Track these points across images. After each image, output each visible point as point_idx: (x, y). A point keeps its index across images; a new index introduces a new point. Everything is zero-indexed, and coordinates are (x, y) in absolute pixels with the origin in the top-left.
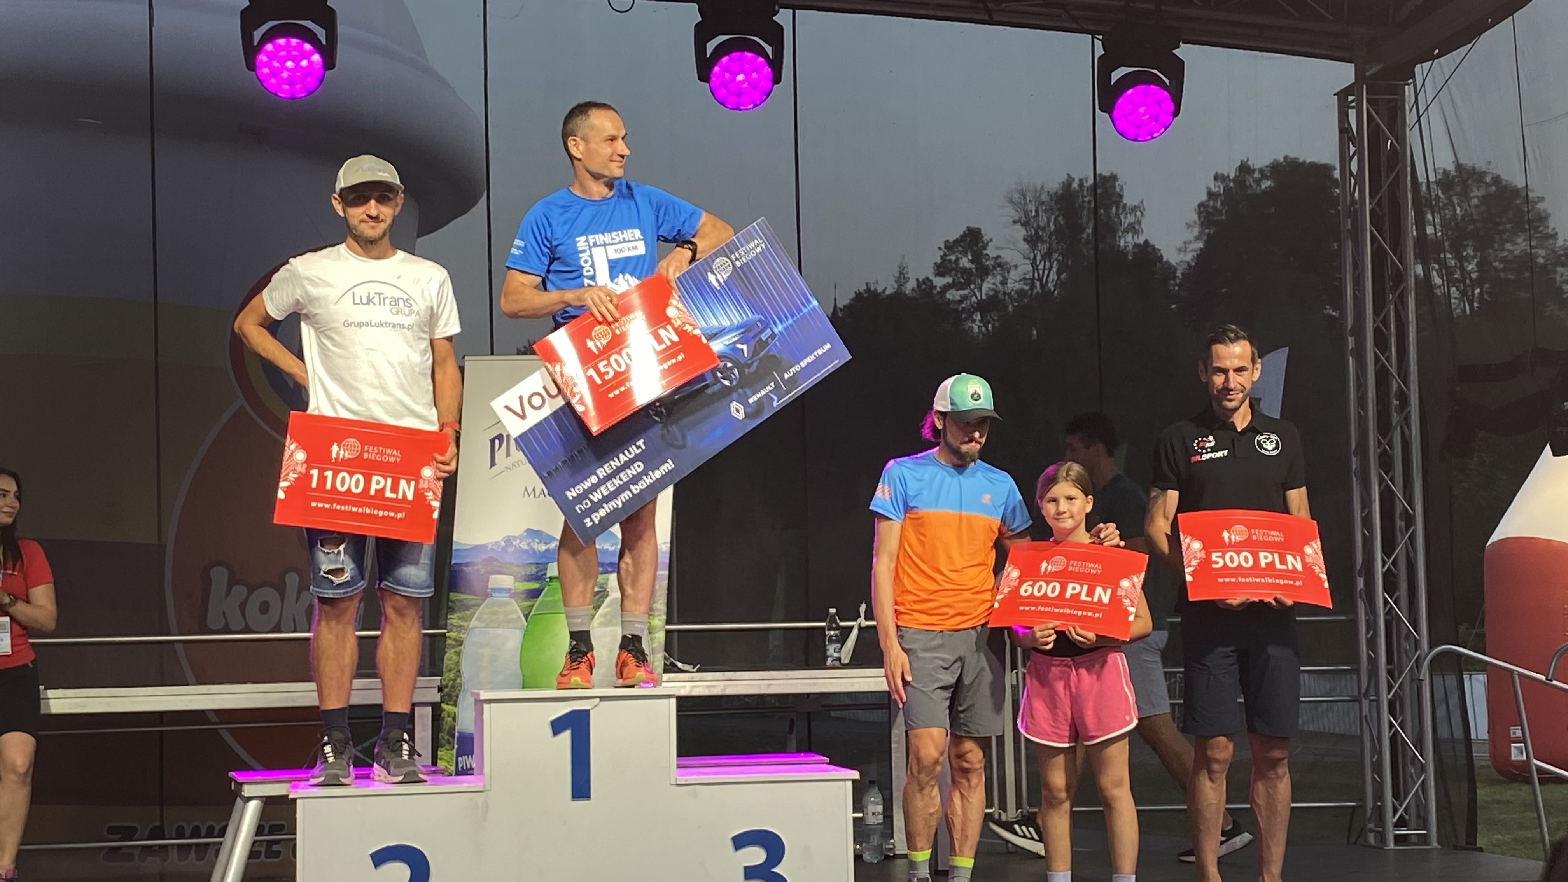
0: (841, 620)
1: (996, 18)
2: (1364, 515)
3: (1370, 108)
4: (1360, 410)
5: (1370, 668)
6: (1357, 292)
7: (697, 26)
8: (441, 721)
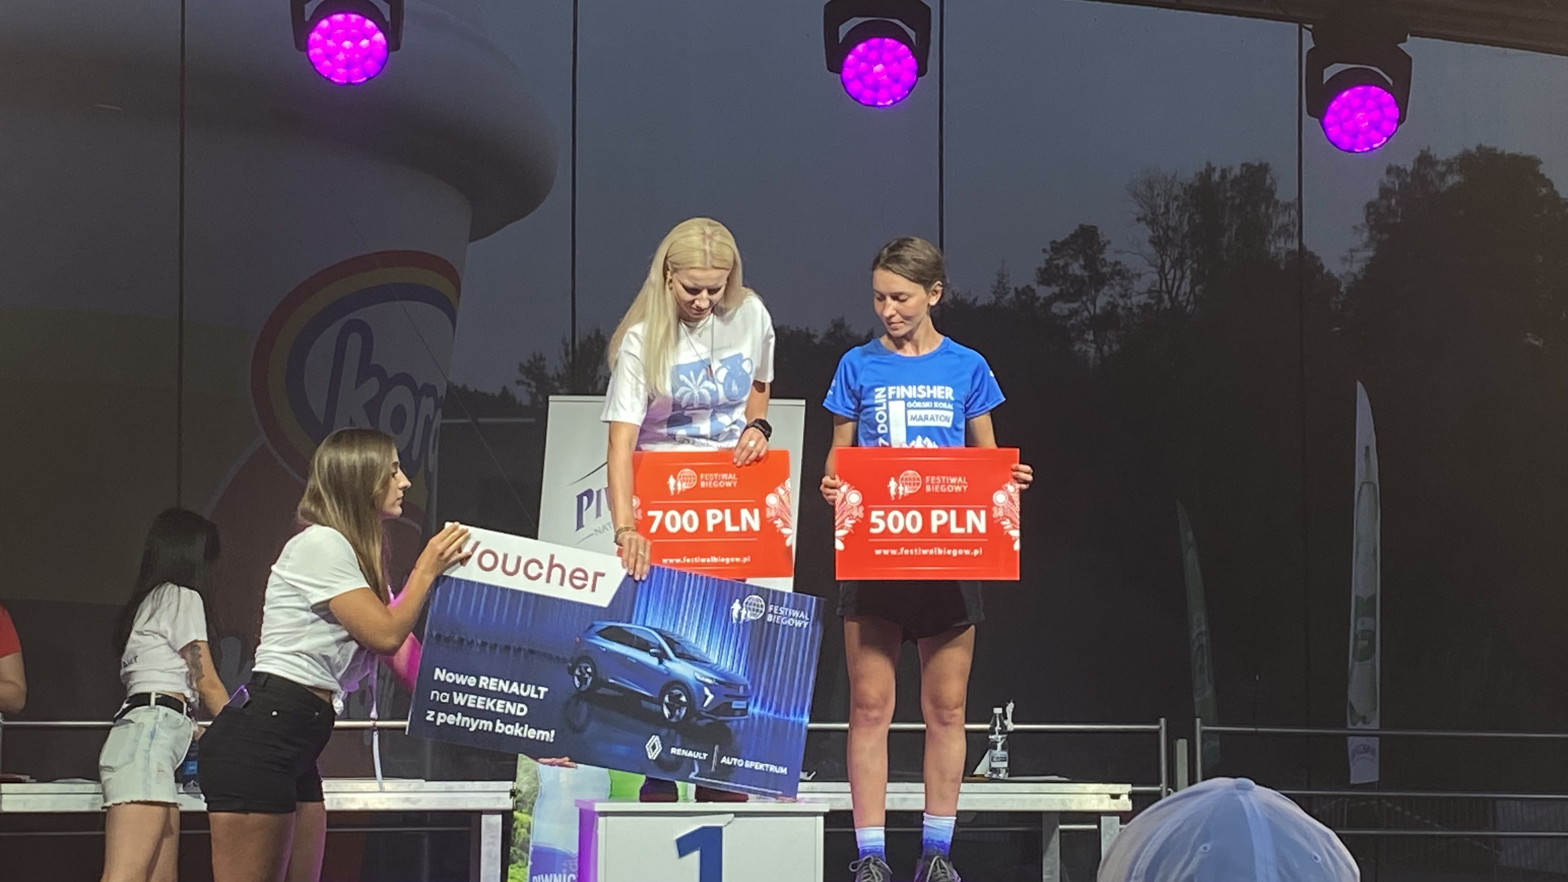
1: (1184, 2)
8: (512, 833)
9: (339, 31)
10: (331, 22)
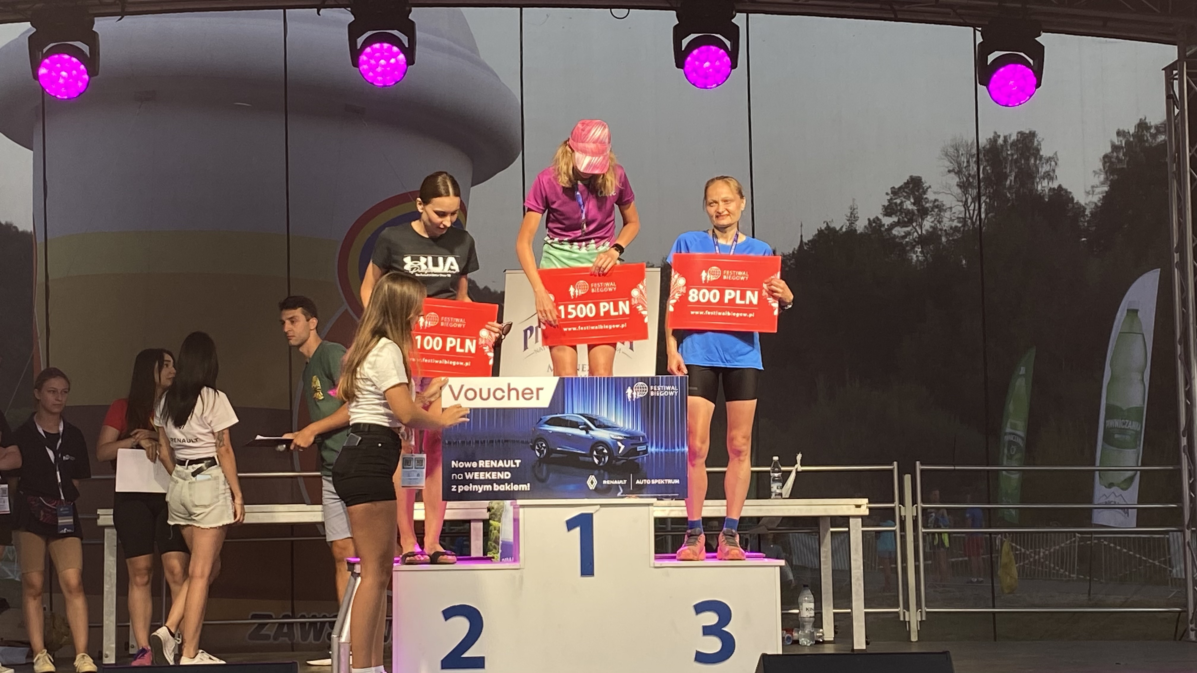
0: (783, 466)
1: (899, 17)
2: (1187, 389)
3: (1190, 81)
4: (1183, 309)
5: (1191, 506)
6: (1181, 220)
7: (676, 28)
8: (489, 533)
9: (377, 55)
10: (372, 49)
